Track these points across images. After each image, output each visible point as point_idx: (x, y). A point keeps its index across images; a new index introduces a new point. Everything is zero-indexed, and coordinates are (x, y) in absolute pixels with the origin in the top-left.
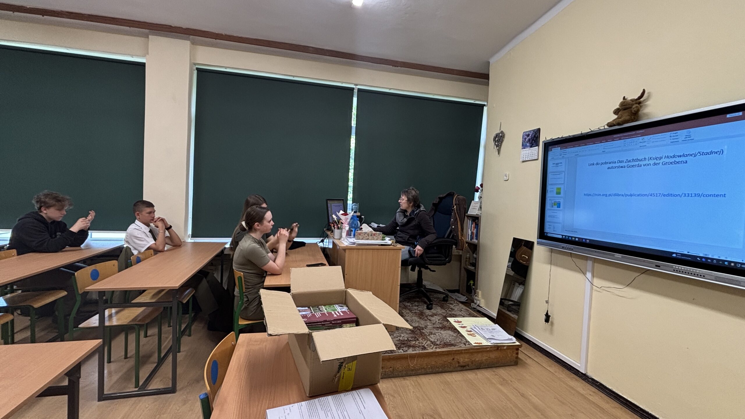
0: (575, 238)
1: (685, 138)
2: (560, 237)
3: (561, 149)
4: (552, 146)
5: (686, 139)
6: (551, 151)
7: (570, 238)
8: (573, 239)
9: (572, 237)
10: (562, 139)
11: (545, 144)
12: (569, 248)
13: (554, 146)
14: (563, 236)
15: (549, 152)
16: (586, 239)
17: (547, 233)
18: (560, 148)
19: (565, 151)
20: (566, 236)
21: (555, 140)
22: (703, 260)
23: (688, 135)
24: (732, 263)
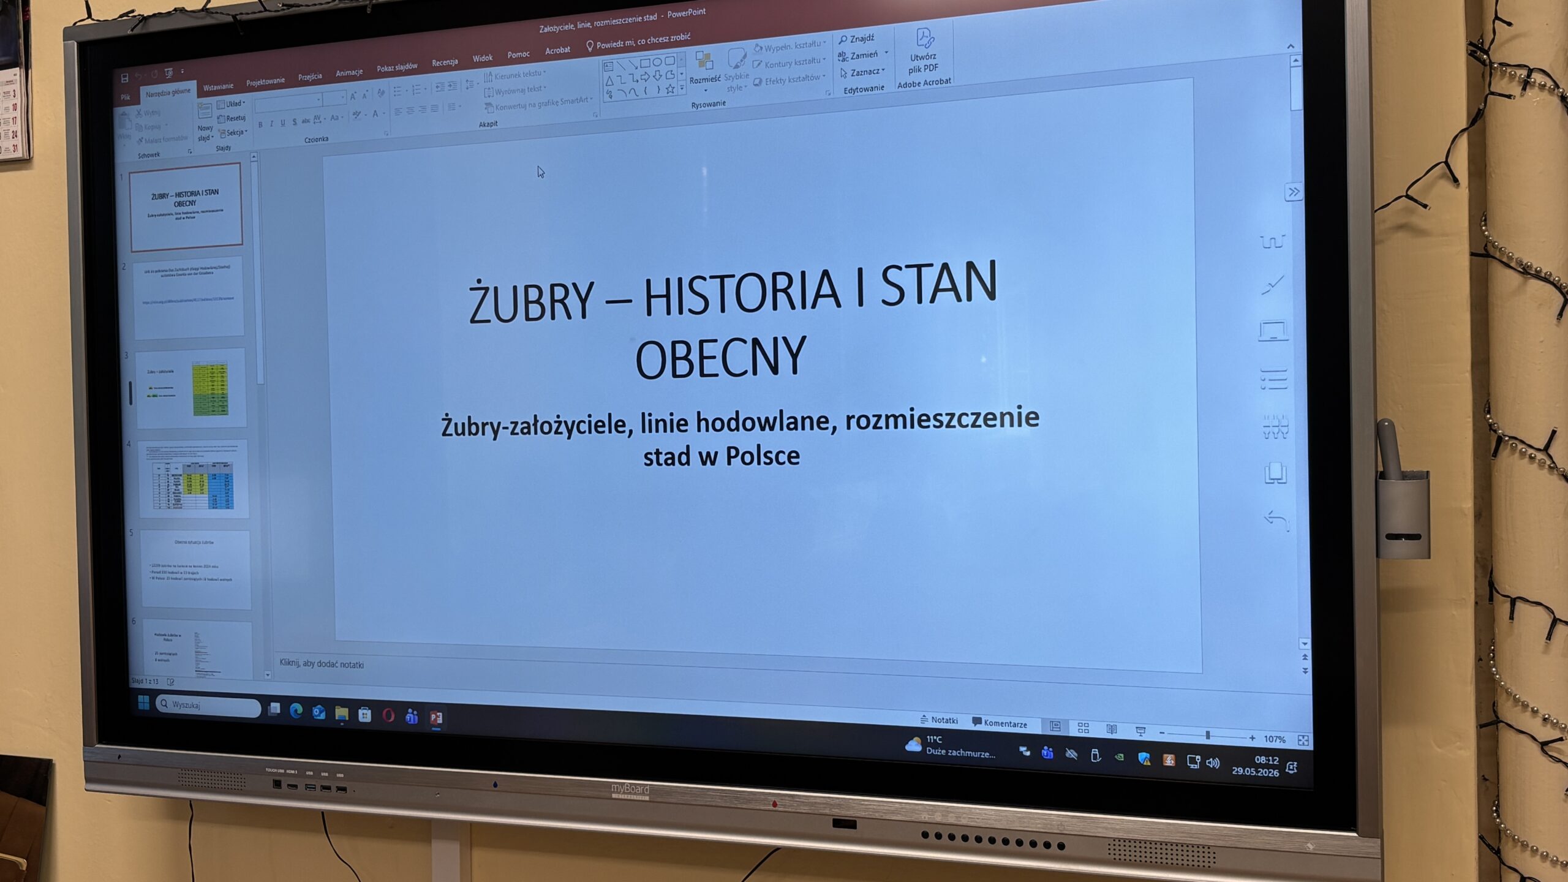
0: (354, 705)
1: (911, 71)
2: (251, 710)
3: (201, 94)
4: (139, 72)
5: (916, 77)
6: (136, 100)
7: (319, 713)
8: (341, 713)
9: (330, 704)
10: (209, 21)
11: (84, 48)
12: (334, 785)
13: (154, 70)
14: (265, 700)
15: (118, 111)
16: (423, 709)
17: (154, 694)
18: (192, 85)
19: (234, 112)
20: (286, 701)
21: (155, 27)
22: (1047, 752)
23: (922, 52)
24: (1165, 755)
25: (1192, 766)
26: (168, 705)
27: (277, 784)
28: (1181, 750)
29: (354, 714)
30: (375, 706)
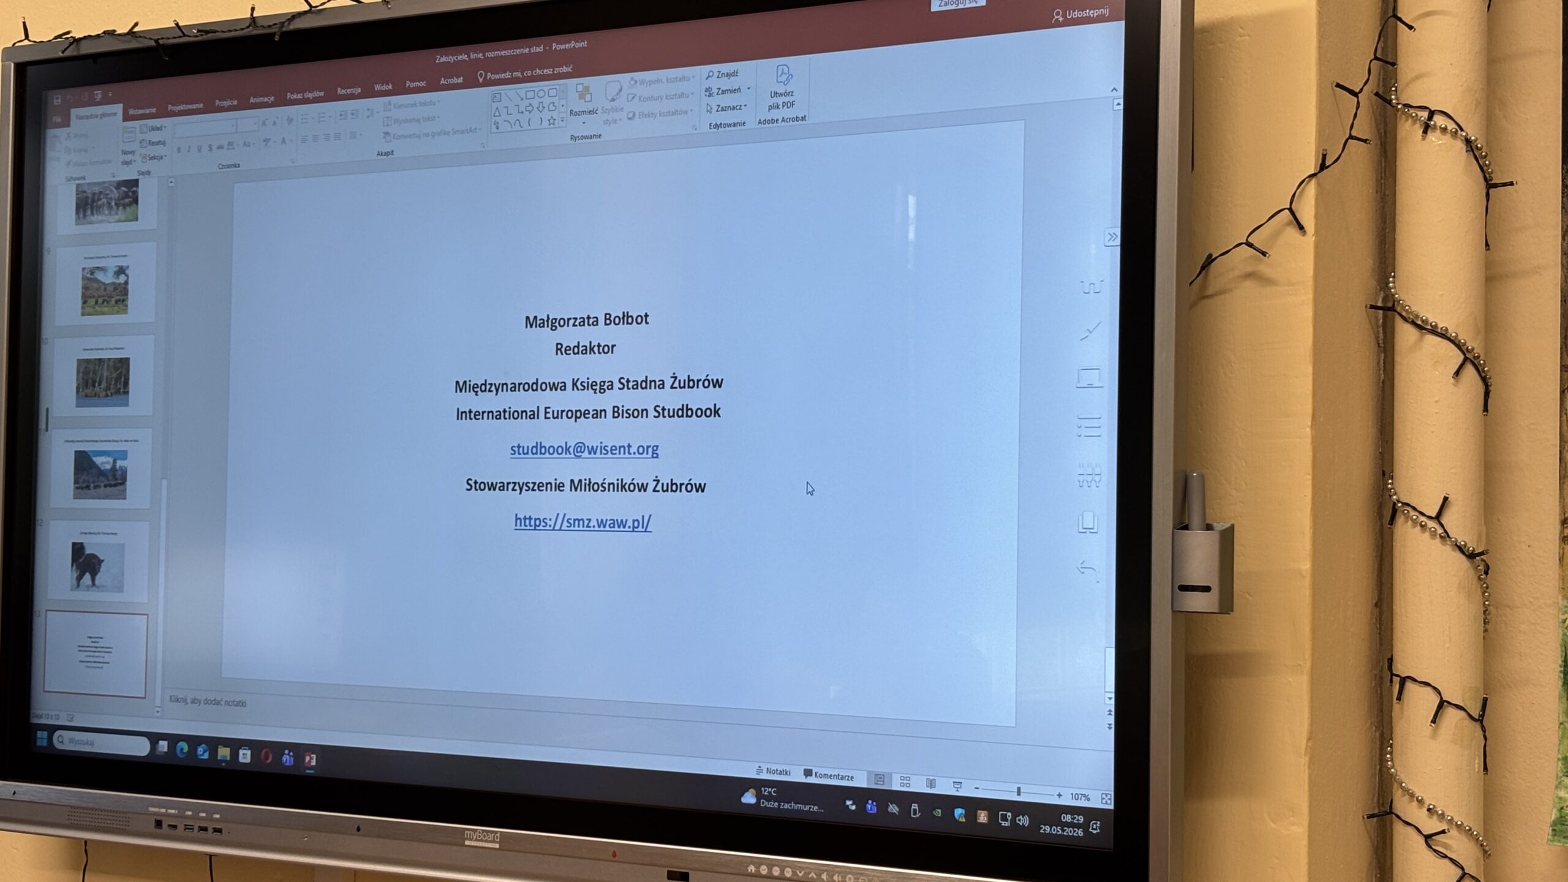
0: (236, 745)
1: (770, 108)
2: (140, 748)
3: (127, 118)
4: (71, 94)
5: (775, 114)
6: (66, 123)
7: (203, 754)
10: (134, 45)
11: (21, 69)
12: (211, 826)
13: (84, 92)
14: (154, 738)
15: (51, 133)
16: (299, 750)
17: (52, 729)
18: (119, 108)
19: (155, 136)
20: (173, 739)
21: (86, 49)
22: (871, 807)
23: (781, 89)
24: (979, 812)
25: (1004, 824)
26: (65, 742)
27: (159, 824)
28: (994, 806)
29: (235, 755)
30: (255, 746)
